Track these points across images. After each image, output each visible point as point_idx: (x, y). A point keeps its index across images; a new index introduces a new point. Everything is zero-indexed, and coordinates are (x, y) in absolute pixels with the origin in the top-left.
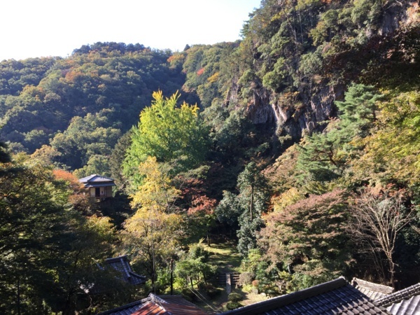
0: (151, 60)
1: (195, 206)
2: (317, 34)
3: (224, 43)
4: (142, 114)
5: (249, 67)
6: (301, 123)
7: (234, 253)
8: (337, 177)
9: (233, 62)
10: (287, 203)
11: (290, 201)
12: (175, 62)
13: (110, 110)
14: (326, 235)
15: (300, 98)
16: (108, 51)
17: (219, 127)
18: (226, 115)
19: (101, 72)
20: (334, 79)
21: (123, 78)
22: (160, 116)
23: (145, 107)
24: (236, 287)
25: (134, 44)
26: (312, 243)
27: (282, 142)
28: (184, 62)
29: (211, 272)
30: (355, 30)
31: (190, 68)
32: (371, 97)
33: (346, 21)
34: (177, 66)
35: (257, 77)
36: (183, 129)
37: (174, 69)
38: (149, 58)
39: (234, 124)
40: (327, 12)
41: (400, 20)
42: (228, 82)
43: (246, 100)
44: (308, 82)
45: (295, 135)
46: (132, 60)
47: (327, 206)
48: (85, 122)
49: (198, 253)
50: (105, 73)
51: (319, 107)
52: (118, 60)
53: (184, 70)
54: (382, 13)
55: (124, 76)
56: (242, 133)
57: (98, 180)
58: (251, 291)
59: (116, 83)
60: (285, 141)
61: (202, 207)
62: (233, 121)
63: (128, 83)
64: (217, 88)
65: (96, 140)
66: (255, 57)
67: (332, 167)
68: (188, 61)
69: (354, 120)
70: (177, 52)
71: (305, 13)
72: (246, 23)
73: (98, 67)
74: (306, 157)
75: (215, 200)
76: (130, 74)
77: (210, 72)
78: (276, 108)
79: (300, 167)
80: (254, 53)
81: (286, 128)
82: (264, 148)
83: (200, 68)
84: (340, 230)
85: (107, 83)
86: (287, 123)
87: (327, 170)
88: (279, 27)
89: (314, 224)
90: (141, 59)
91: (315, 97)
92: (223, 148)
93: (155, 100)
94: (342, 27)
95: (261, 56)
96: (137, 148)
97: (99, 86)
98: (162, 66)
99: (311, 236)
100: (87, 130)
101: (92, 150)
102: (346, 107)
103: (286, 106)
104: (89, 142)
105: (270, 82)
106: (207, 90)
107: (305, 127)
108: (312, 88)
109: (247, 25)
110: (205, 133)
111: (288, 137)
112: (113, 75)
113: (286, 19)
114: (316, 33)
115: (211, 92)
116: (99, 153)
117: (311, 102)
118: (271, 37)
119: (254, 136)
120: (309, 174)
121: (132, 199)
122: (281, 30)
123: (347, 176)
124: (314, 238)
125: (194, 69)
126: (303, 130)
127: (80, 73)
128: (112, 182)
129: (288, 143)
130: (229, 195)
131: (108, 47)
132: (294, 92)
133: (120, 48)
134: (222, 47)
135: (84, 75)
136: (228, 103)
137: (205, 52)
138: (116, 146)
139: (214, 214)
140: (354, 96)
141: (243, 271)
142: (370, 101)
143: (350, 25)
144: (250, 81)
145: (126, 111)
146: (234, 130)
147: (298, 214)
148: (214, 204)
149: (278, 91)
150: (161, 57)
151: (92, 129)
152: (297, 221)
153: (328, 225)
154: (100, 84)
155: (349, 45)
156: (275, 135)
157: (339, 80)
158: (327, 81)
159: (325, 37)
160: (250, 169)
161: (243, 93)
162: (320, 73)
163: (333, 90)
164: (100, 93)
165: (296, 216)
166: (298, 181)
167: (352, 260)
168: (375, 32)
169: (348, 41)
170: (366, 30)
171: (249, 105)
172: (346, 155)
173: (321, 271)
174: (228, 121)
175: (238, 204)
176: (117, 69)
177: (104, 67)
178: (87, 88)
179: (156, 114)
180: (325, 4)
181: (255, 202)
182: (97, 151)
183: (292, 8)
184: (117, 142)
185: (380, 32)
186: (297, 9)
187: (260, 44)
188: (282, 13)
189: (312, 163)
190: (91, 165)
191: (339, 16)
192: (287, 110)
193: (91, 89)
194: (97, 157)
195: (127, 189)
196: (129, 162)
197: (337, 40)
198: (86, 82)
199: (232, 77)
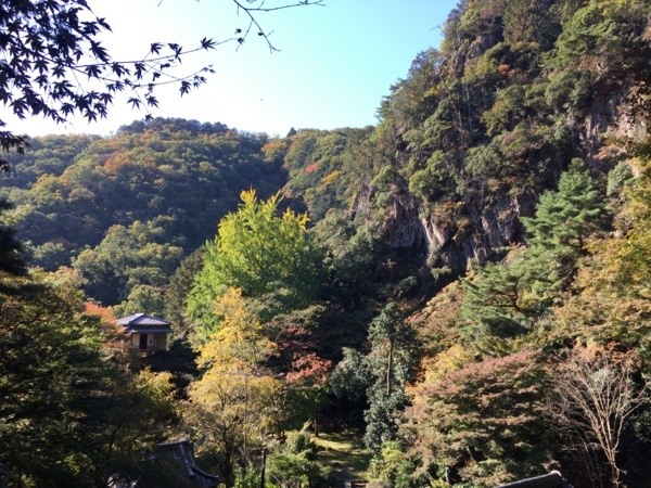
0: (237, 148)
1: (297, 370)
2: (493, 118)
3: (348, 129)
4: (222, 223)
5: (388, 161)
6: (467, 249)
7: (356, 448)
8: (525, 331)
9: (365, 154)
10: (446, 369)
11: (451, 366)
12: (273, 152)
13: (169, 218)
14: (511, 420)
15: (465, 212)
16: (172, 131)
17: (339, 250)
18: (351, 232)
19: (161, 161)
20: (518, 186)
21: (193, 172)
22: (250, 228)
23: (227, 214)
25: (213, 123)
26: (489, 432)
27: (436, 276)
28: (286, 153)
29: (320, 477)
30: (550, 116)
31: (294, 162)
32: (577, 214)
33: (538, 102)
34: (276, 158)
35: (401, 177)
36: (285, 249)
37: (270, 163)
38: (234, 144)
39: (363, 246)
40: (509, 88)
41: (618, 104)
42: (356, 183)
43: (382, 211)
44: (478, 188)
45: (456, 267)
46: (208, 145)
47: (513, 374)
48: (128, 235)
49: (301, 445)
50: (165, 163)
51: (494, 226)
52: (187, 145)
53: (286, 165)
54: (592, 93)
55: (195, 169)
56: (375, 259)
57: (146, 321)
59: (182, 179)
60: (441, 275)
61: (308, 372)
62: (362, 241)
63: (200, 179)
64: (335, 194)
65: (144, 262)
66: (398, 149)
67: (517, 317)
68: (292, 152)
69: (551, 247)
70: (277, 139)
71: (475, 89)
72: (385, 99)
73: (156, 154)
74: (476, 298)
75: (329, 362)
76: (204, 165)
77: (325, 169)
78: (429, 225)
79: (466, 313)
80: (397, 142)
81: (443, 256)
82: (408, 284)
83: (310, 163)
84: (533, 414)
85: (168, 178)
86: (444, 248)
87: (509, 320)
88: (436, 106)
89: (493, 402)
90: (221, 146)
91: (488, 212)
92: (345, 282)
93: (244, 203)
94: (531, 111)
95: (408, 148)
96: (210, 275)
97: (156, 182)
98: (252, 158)
99: (488, 420)
100: (132, 247)
101: (136, 278)
102: (538, 226)
103: (443, 222)
104: (133, 264)
105: (421, 185)
106: (319, 196)
107: (473, 256)
108: (485, 197)
109: (387, 103)
110: (317, 257)
111: (446, 269)
112: (177, 166)
113: (447, 95)
114: (489, 117)
115: (326, 200)
116: (147, 283)
117: (483, 218)
118: (424, 120)
119: (393, 266)
120: (481, 325)
121: (199, 354)
122: (439, 110)
123: (541, 330)
124: (493, 424)
125: (301, 164)
126: (469, 260)
127: (127, 160)
128: (167, 326)
129: (446, 279)
130: (353, 355)
131: (172, 126)
132: (457, 202)
133: (192, 127)
134: (343, 135)
135: (134, 163)
136: (354, 215)
137: (318, 140)
138: (178, 270)
139: (327, 384)
140: (551, 211)
141: (369, 479)
142: (576, 218)
143: (542, 109)
144: (389, 182)
145: (193, 220)
146: (362, 255)
147: (466, 384)
148: (328, 367)
149: (433, 199)
150: (252, 144)
151: (139, 245)
152: (465, 395)
153: (514, 404)
154: (157, 178)
155: (541, 137)
156: (425, 266)
157: (526, 188)
158: (507, 187)
159: (505, 124)
160: (389, 314)
161: (378, 200)
162: (497, 176)
163: (516, 201)
164: (157, 192)
165: (463, 387)
166: (463, 336)
167: (553, 462)
168: (580, 120)
169: (539, 132)
170: (566, 117)
171: (386, 218)
172: (537, 300)
173: (503, 477)
174: (353, 241)
175: (367, 369)
176: (185, 158)
177: (164, 154)
178: (137, 183)
179: (244, 224)
180: (505, 77)
181: (395, 365)
182: (144, 280)
183: (456, 81)
184: (180, 266)
185: (588, 121)
186: (463, 82)
187: (407, 130)
188: (441, 86)
189: (486, 308)
190: (133, 300)
191: (527, 94)
192: (445, 229)
193: (142, 186)
194: (144, 289)
195: (191, 338)
196: (198, 295)
197: (523, 129)
198: (136, 175)
199: (362, 175)
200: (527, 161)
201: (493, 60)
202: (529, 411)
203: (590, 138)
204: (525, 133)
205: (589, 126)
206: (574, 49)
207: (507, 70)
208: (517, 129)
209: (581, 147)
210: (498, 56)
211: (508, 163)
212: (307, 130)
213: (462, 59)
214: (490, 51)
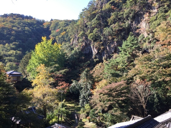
0: (36, 23)
1: (59, 86)
3: (67, 20)
4: (36, 46)
5: (82, 30)
6: (103, 54)
7: (76, 105)
8: (121, 76)
9: (76, 28)
11: (103, 85)
12: (46, 25)
13: (17, 43)
14: (121, 99)
15: (103, 45)
16: (16, 17)
17: (69, 54)
18: (72, 49)
19: (13, 26)
20: (116, 39)
21: (23, 30)
22: (44, 47)
24: (80, 120)
25: (28, 16)
26: (116, 102)
27: (95, 61)
28: (50, 26)
29: (69, 114)
30: (125, 21)
31: (53, 28)
32: (133, 46)
33: (122, 17)
34: (47, 27)
35: (86, 35)
36: (54, 53)
37: (46, 28)
38: (35, 22)
39: (76, 53)
40: (114, 13)
41: (141, 19)
42: (73, 36)
43: (81, 44)
44: (106, 38)
45: (100, 59)
46: (27, 22)
47: (121, 87)
48: (5, 47)
49: (63, 106)
50: (15, 27)
51: (110, 49)
52: (21, 22)
53: (50, 29)
54: (135, 15)
55: (24, 29)
56: (79, 57)
57: (15, 73)
58: (86, 121)
59: (20, 32)
60: (96, 61)
61: (63, 86)
62: (75, 51)
63: (26, 32)
64: (64, 38)
65: (10, 56)
66: (85, 27)
68: (52, 26)
69: (126, 55)
70: (47, 22)
71: (105, 12)
72: (81, 13)
73: (12, 24)
74: (108, 68)
75: (68, 84)
76: (27, 28)
77: (61, 31)
78: (93, 48)
79: (106, 71)
80: (85, 25)
81: (97, 56)
82: (88, 63)
83: (57, 29)
84: (126, 97)
85: (16, 31)
86: (97, 54)
87: (117, 73)
88: (95, 16)
89: (116, 94)
90: (31, 23)
91: (109, 45)
92: (71, 62)
93: (43, 40)
94: (120, 19)
95: (88, 27)
96: (33, 60)
97: (12, 32)
98: (40, 26)
99: (115, 99)
100: (6, 51)
101: (8, 60)
102: (123, 49)
103: (97, 47)
104: (7, 56)
105: (92, 37)
106: (60, 38)
107: (104, 56)
108: (108, 41)
110: (64, 55)
111: (97, 59)
112: (18, 28)
113: (98, 13)
114: (110, 20)
115: (62, 39)
116: (11, 62)
117: (107, 46)
118: (92, 20)
119: (84, 58)
120: (109, 74)
122: (96, 17)
123: (125, 76)
124: (116, 100)
125: (55, 29)
126: (103, 57)
127: (3, 26)
128: (21, 74)
129: (98, 62)
130: (75, 82)
131: (16, 16)
132: (101, 42)
133: (22, 17)
134: (66, 22)
135: (5, 27)
136: (72, 44)
137: (59, 23)
138: (23, 58)
139: (68, 90)
140: (126, 46)
141: (81, 113)
142: (132, 48)
143: (122, 19)
144: (83, 36)
145: (24, 44)
146: (76, 55)
147: (109, 90)
148: (68, 85)
149: (94, 41)
150: (40, 23)
151: (8, 51)
152: (109, 93)
153: (121, 94)
154: (13, 31)
155: (122, 26)
156: (92, 58)
157: (118, 39)
158: (113, 39)
159: (113, 22)
160: (86, 72)
161: (80, 41)
162: (111, 36)
163: (116, 42)
164: (13, 35)
165: (108, 91)
166: (104, 77)
167: (131, 108)
168: (132, 22)
169: (122, 25)
170: (129, 21)
171: (82, 46)
172: (121, 68)
173: (120, 113)
174: (73, 52)
175: (80, 86)
176: (20, 26)
177: (14, 24)
178: (6, 32)
179: (43, 46)
180: (113, 10)
181: (87, 85)
182: (10, 61)
183: (101, 9)
184: (23, 57)
185: (134, 22)
186: (102, 10)
187: (87, 22)
188: (97, 11)
189: (111, 70)
190: (7, 66)
191: (119, 14)
192: (98, 49)
193: (8, 33)
194: (10, 63)
195: (28, 78)
196: (30, 66)
197: (118, 24)
198: (6, 30)
199: (75, 34)
200: (119, 32)
201: (110, 5)
202: (125, 96)
203: (134, 27)
204: (119, 25)
205: (134, 24)
206: (131, 3)
207: (114, 8)
208: (116, 24)
209: (132, 29)
210: (111, 3)
211: (114, 32)
212: (56, 20)
213: (102, 4)
214: (109, 2)
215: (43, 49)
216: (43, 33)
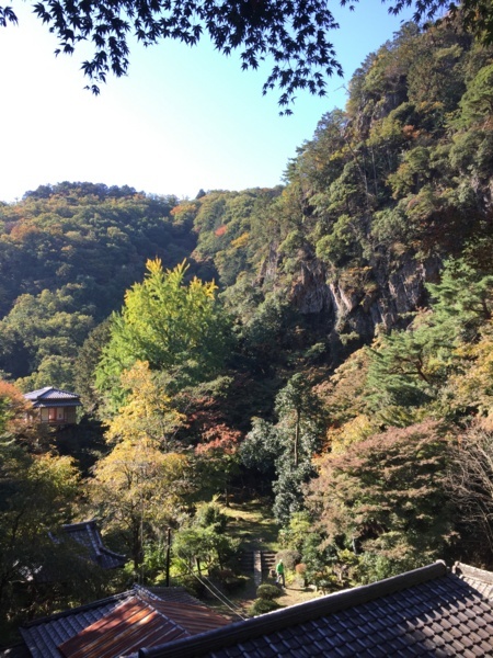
0: (145, 212)
1: (207, 441)
2: (398, 181)
3: (258, 189)
4: (128, 294)
5: (295, 226)
6: (374, 314)
8: (429, 399)
9: (271, 219)
10: (351, 440)
11: (356, 436)
12: (182, 215)
13: (78, 286)
14: (412, 492)
15: (372, 277)
16: (79, 195)
17: (248, 317)
18: (259, 298)
19: (67, 228)
20: (424, 250)
21: (101, 238)
22: (156, 298)
23: (133, 284)
24: (270, 575)
25: (120, 186)
26: (391, 505)
27: (344, 342)
28: (195, 216)
29: (229, 550)
30: (455, 178)
31: (204, 225)
32: (480, 279)
33: (442, 164)
34: (185, 221)
35: (308, 243)
37: (180, 226)
38: (142, 208)
39: (272, 313)
40: (414, 150)
42: (263, 248)
43: (289, 277)
44: (385, 252)
45: (363, 332)
46: (116, 210)
47: (415, 445)
48: (37, 304)
49: (210, 517)
50: (73, 230)
51: (400, 290)
52: (95, 210)
53: (195, 228)
55: (103, 235)
56: (283, 326)
57: (55, 395)
59: (90, 245)
60: (349, 341)
61: (218, 443)
62: (270, 309)
63: (109, 245)
64: (245, 256)
65: (53, 332)
66: (305, 213)
67: (421, 384)
68: (202, 214)
69: (454, 312)
70: (186, 201)
71: (380, 150)
72: (292, 162)
73: (63, 220)
74: (381, 367)
75: (239, 432)
76: (112, 231)
77: (235, 232)
78: (336, 290)
79: (372, 382)
80: (303, 207)
81: (351, 321)
82: (316, 351)
83: (220, 226)
84: (434, 485)
85: (76, 244)
86: (352, 314)
87: (414, 388)
88: (342, 169)
89: (395, 474)
90: (130, 210)
91: (394, 276)
92: (254, 350)
93: (150, 273)
94: (436, 173)
95: (314, 212)
96: (118, 347)
97: (63, 249)
98: (161, 221)
99: (390, 493)
100: (41, 316)
101: (46, 348)
102: (442, 292)
103: (350, 288)
104: (43, 334)
105: (328, 251)
106: (230, 259)
107: (380, 321)
108: (391, 261)
109: (293, 165)
110: (225, 326)
111: (353, 335)
112: (85, 232)
113: (352, 158)
115: (236, 263)
116: (58, 353)
117: (390, 282)
118: (330, 184)
119: (302, 332)
120: (386, 394)
121: (108, 428)
122: (345, 174)
123: (444, 399)
124: (395, 497)
125: (211, 227)
126: (377, 325)
127: (34, 228)
128: (76, 400)
129: (354, 345)
130: (262, 425)
131: (79, 190)
132: (363, 266)
133: (99, 191)
134: (254, 196)
135: (41, 230)
136: (262, 281)
137: (228, 201)
138: (86, 342)
139: (237, 454)
140: (454, 277)
141: (281, 548)
142: (479, 284)
143: (447, 171)
144: (296, 248)
145: (103, 288)
146: (271, 322)
147: (369, 457)
148: (237, 437)
149: (340, 264)
150: (161, 207)
151: (48, 315)
152: (367, 468)
153: (416, 476)
154: (66, 245)
155: (446, 200)
156: (333, 332)
157: (432, 252)
158: (412, 251)
159: (410, 186)
161: (286, 265)
162: (403, 240)
163: (422, 266)
164: (65, 259)
165: (366, 460)
166: (369, 405)
167: (453, 533)
168: (484, 182)
169: (444, 194)
170: (471, 178)
171: (294, 284)
172: (442, 366)
173: (405, 549)
174: (262, 308)
175: (276, 440)
176: (93, 223)
177: (71, 220)
178: (44, 250)
179: (151, 294)
180: (410, 138)
181: (302, 436)
182: (54, 350)
183: (361, 143)
184: (88, 337)
185: (492, 182)
186: (368, 144)
187: (313, 194)
188: (346, 148)
189: (391, 377)
190: (44, 371)
191: (432, 156)
192: (353, 294)
193: (49, 253)
194: (54, 359)
195: (100, 411)
196: (106, 368)
197: (428, 192)
198: (42, 242)
199: (270, 240)
200: (432, 224)
201: (398, 121)
202: (430, 483)
204: (430, 196)
206: (478, 109)
207: (412, 131)
208: (422, 193)
209: (486, 209)
210: (403, 116)
211: (413, 226)
212: (216, 191)
213: (367, 120)
214: (394, 112)
215: (149, 305)
216: (171, 245)
